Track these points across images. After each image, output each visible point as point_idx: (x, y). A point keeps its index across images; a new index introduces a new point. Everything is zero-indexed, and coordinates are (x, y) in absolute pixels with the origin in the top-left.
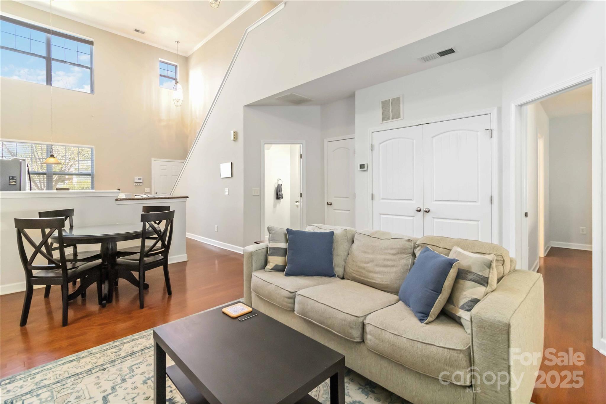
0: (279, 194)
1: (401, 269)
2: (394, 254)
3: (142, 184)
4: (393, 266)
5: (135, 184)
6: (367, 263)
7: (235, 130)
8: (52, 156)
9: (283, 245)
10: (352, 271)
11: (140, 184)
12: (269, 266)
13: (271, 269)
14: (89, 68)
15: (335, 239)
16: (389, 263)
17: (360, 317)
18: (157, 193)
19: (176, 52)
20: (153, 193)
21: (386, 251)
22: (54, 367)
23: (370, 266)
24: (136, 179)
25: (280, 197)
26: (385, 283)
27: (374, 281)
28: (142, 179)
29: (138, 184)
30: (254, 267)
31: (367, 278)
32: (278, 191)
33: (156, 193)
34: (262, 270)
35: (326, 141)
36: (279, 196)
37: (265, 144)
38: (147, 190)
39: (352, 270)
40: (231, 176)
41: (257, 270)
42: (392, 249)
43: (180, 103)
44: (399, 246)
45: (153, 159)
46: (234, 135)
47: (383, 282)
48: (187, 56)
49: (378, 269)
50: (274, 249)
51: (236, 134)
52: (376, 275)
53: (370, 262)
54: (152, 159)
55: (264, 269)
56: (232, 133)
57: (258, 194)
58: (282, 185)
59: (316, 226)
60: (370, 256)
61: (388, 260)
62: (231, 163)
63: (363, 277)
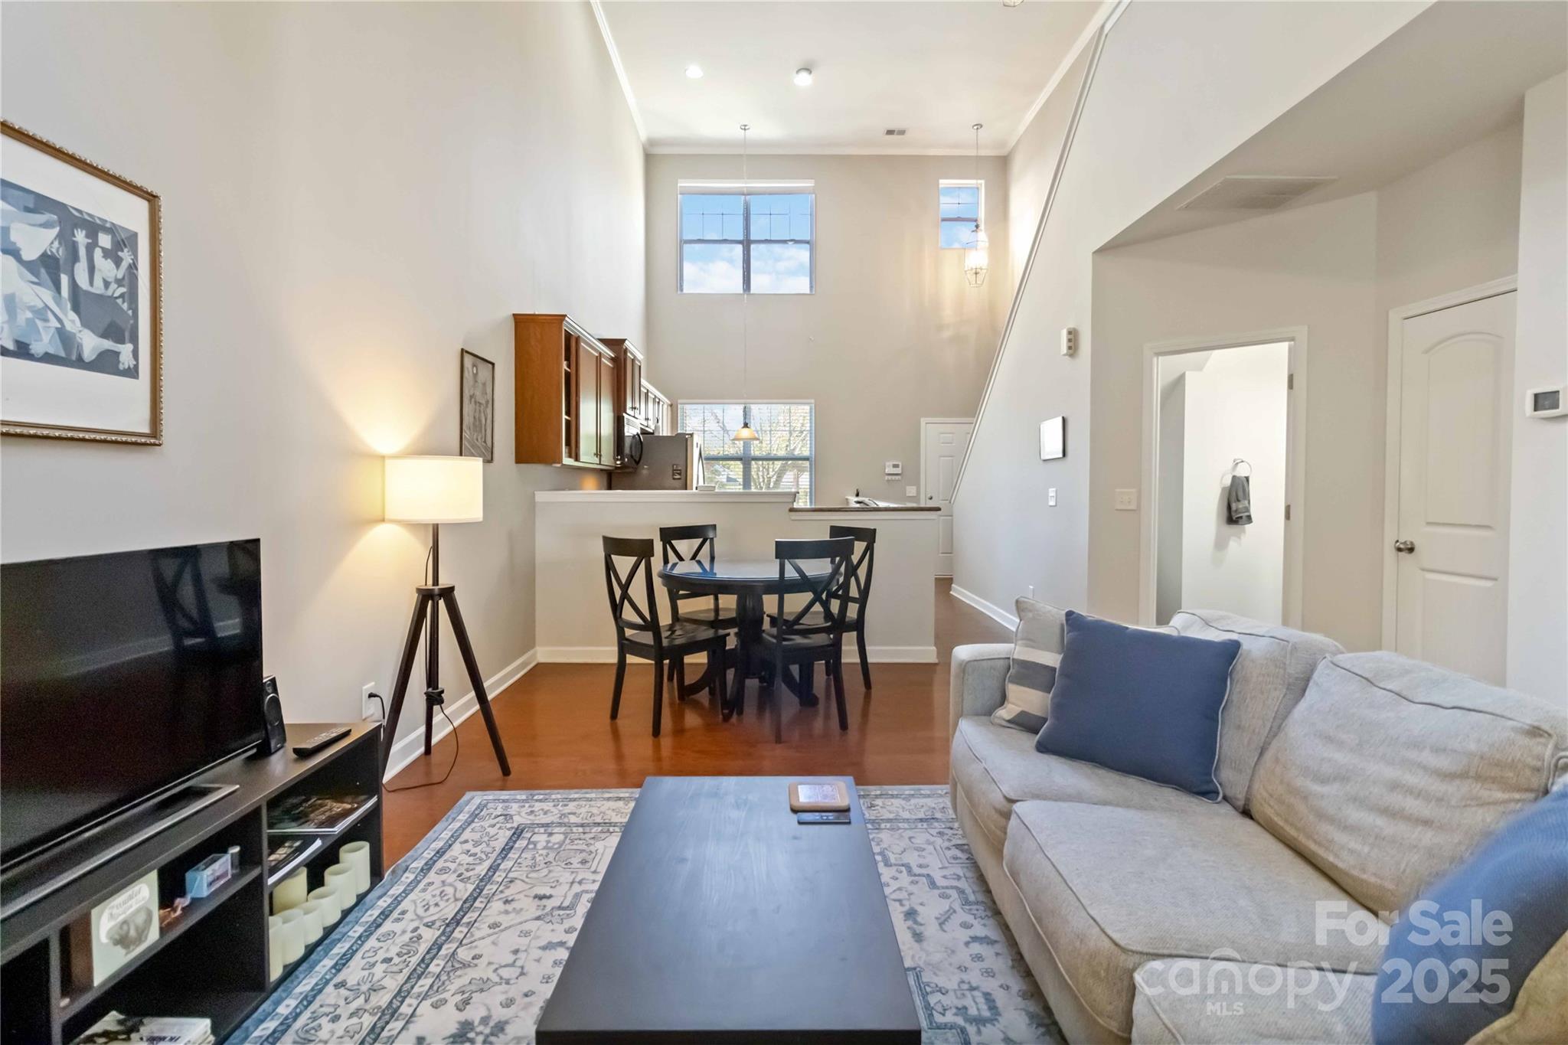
0: (1234, 506)
1: (1463, 848)
2: (1449, 776)
3: (899, 477)
4: (1427, 823)
5: (887, 477)
6: (1324, 781)
7: (1071, 326)
8: (746, 425)
9: (1051, 659)
10: (1265, 794)
11: (897, 477)
12: (1005, 713)
13: (1009, 721)
14: (807, 242)
15: (1239, 667)
16: (1412, 805)
17: (1129, 951)
18: (933, 499)
19: (973, 153)
20: (922, 496)
21: (1412, 755)
22: (596, 799)
23: (1328, 794)
24: (889, 466)
25: (1241, 517)
26: (1373, 879)
27: (1331, 859)
28: (900, 466)
29: (894, 477)
30: (968, 704)
31: (1309, 837)
32: (1233, 498)
33: (931, 498)
34: (984, 718)
35: (1395, 317)
36: (1233, 514)
37: (1158, 354)
38: (911, 491)
39: (1267, 791)
40: (1061, 455)
41: (977, 715)
42: (1437, 750)
43: (980, 277)
44: (1472, 746)
45: (923, 421)
46: (1070, 340)
47: (1363, 870)
48: (1005, 154)
49: (1355, 815)
50: (1025, 665)
51: (1073, 336)
52: (1340, 837)
53: (1335, 779)
54: (922, 419)
55: (990, 715)
56: (1064, 333)
57: (1133, 506)
58: (1247, 479)
59: (1199, 617)
60: (1341, 757)
61: (1410, 791)
62: (1063, 418)
63: (1298, 829)
